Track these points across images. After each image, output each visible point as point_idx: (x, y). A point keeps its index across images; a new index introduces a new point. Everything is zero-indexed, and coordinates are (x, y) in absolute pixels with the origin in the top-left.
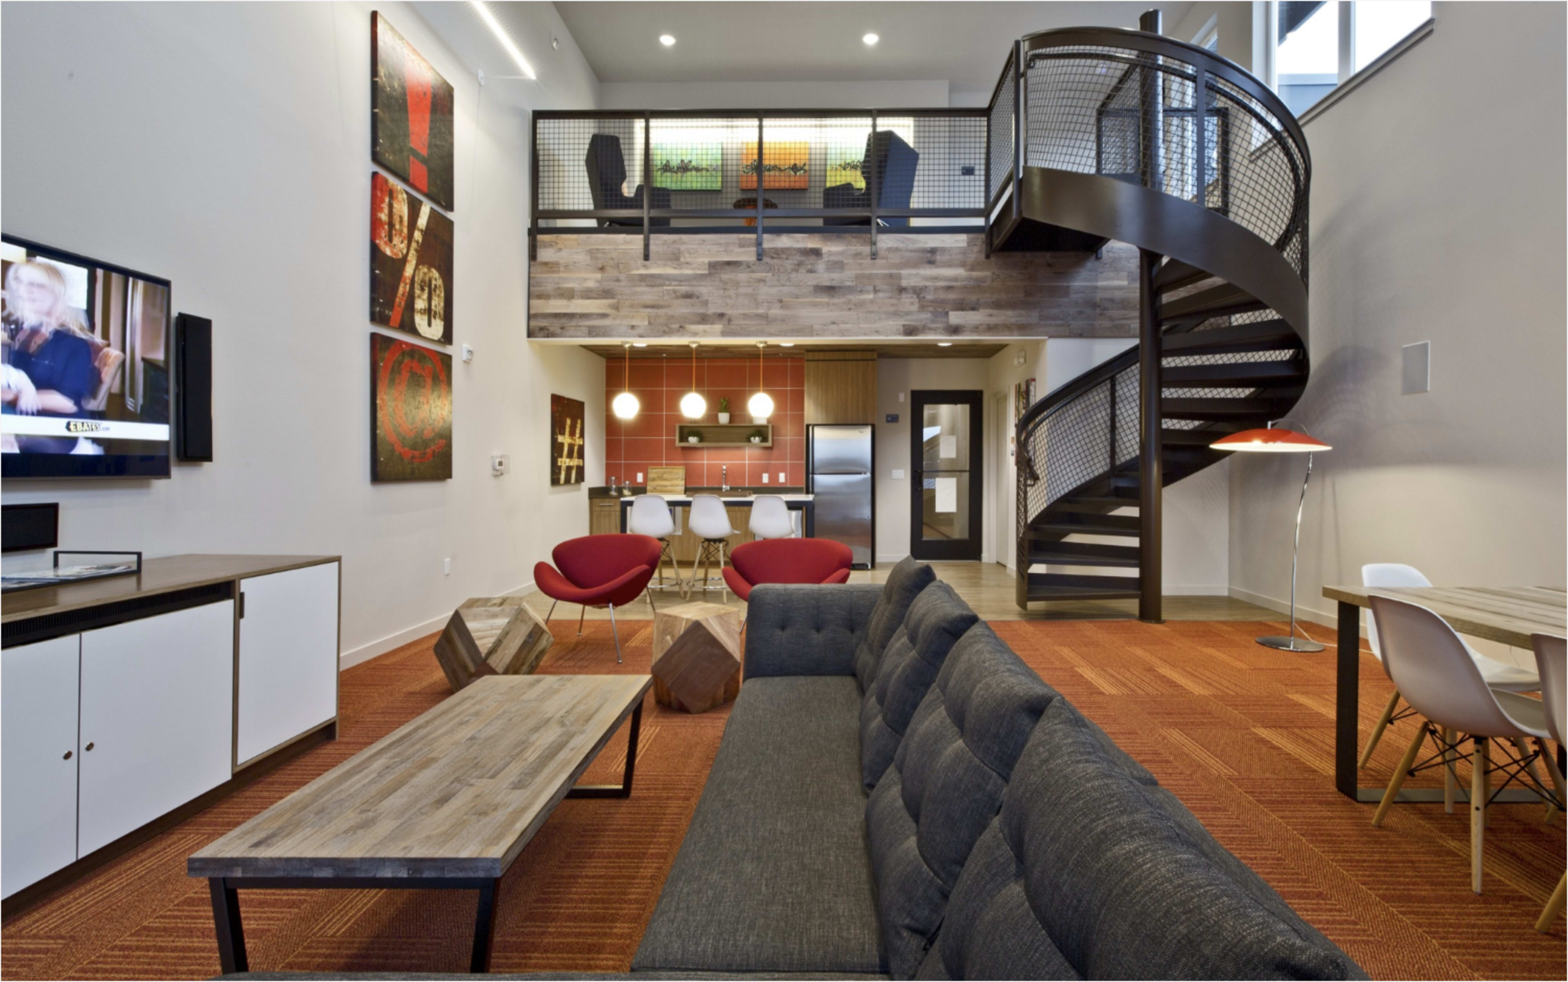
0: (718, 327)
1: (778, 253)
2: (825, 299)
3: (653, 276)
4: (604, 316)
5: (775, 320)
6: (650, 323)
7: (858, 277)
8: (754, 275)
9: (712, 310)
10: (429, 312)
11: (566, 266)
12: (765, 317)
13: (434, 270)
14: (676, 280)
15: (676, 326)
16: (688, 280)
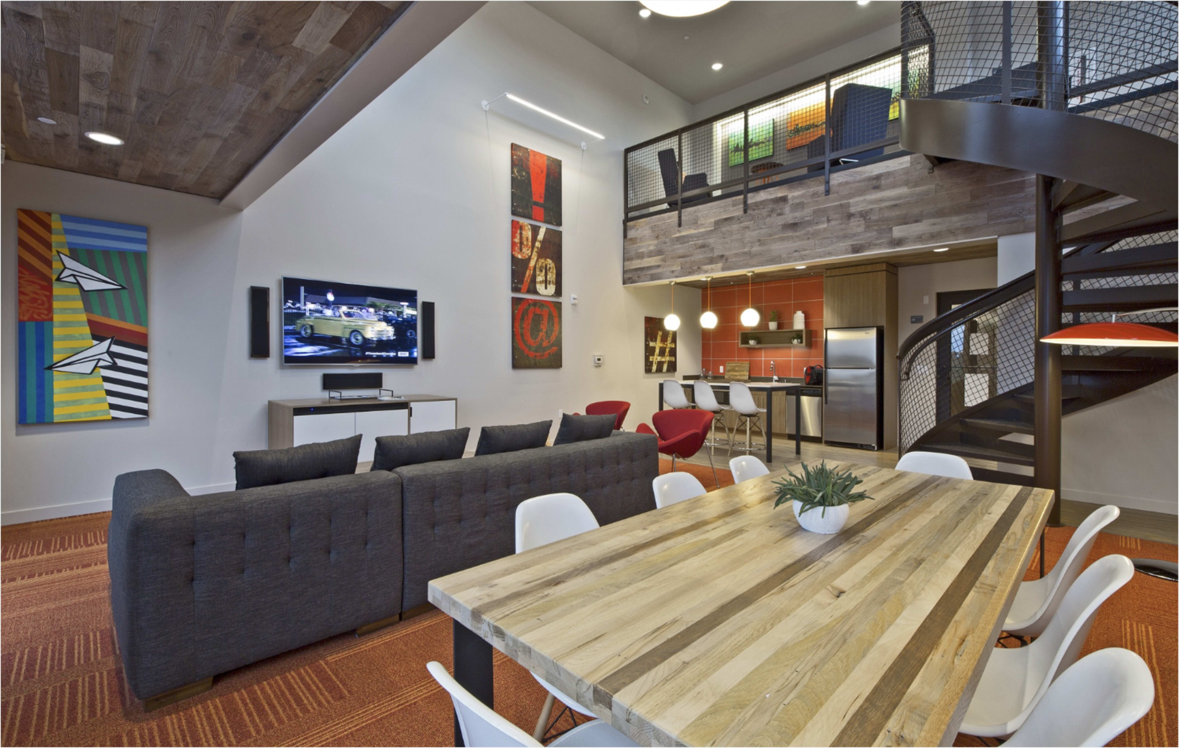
0: (720, 265)
1: (758, 205)
2: (790, 234)
3: (683, 237)
4: (658, 266)
5: (755, 255)
6: (682, 268)
7: (815, 212)
8: (742, 225)
9: (717, 253)
10: (546, 282)
11: (641, 239)
12: (749, 254)
13: (548, 260)
14: (696, 237)
15: (695, 268)
16: (703, 236)
